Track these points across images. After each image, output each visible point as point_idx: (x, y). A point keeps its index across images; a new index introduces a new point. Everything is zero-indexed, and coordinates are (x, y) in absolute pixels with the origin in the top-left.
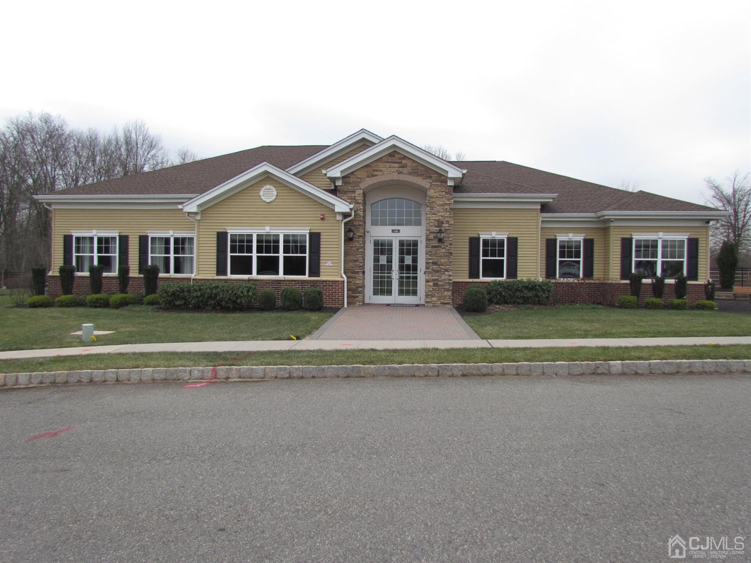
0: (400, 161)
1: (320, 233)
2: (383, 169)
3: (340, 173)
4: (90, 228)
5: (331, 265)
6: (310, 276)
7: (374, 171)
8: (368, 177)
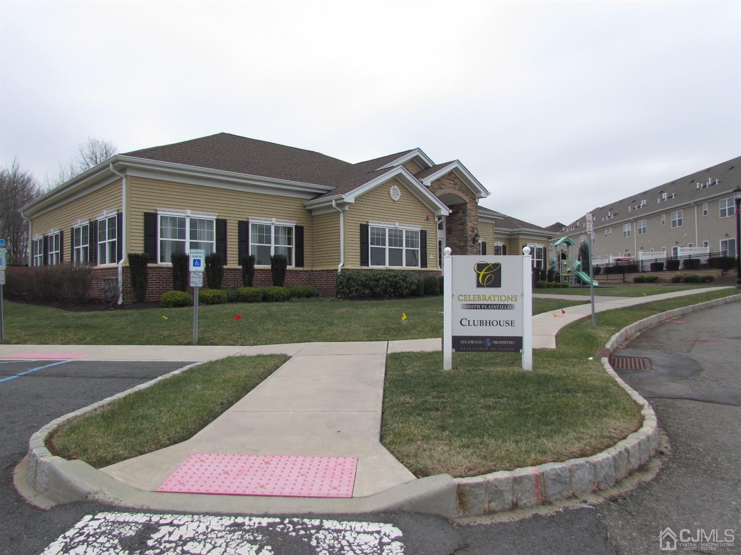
0: (454, 179)
1: (426, 231)
2: (446, 184)
3: (430, 183)
4: (183, 207)
5: (432, 258)
6: (421, 267)
7: (442, 184)
8: (439, 189)
